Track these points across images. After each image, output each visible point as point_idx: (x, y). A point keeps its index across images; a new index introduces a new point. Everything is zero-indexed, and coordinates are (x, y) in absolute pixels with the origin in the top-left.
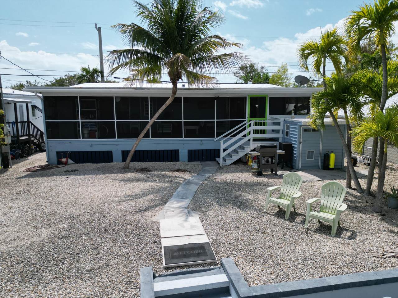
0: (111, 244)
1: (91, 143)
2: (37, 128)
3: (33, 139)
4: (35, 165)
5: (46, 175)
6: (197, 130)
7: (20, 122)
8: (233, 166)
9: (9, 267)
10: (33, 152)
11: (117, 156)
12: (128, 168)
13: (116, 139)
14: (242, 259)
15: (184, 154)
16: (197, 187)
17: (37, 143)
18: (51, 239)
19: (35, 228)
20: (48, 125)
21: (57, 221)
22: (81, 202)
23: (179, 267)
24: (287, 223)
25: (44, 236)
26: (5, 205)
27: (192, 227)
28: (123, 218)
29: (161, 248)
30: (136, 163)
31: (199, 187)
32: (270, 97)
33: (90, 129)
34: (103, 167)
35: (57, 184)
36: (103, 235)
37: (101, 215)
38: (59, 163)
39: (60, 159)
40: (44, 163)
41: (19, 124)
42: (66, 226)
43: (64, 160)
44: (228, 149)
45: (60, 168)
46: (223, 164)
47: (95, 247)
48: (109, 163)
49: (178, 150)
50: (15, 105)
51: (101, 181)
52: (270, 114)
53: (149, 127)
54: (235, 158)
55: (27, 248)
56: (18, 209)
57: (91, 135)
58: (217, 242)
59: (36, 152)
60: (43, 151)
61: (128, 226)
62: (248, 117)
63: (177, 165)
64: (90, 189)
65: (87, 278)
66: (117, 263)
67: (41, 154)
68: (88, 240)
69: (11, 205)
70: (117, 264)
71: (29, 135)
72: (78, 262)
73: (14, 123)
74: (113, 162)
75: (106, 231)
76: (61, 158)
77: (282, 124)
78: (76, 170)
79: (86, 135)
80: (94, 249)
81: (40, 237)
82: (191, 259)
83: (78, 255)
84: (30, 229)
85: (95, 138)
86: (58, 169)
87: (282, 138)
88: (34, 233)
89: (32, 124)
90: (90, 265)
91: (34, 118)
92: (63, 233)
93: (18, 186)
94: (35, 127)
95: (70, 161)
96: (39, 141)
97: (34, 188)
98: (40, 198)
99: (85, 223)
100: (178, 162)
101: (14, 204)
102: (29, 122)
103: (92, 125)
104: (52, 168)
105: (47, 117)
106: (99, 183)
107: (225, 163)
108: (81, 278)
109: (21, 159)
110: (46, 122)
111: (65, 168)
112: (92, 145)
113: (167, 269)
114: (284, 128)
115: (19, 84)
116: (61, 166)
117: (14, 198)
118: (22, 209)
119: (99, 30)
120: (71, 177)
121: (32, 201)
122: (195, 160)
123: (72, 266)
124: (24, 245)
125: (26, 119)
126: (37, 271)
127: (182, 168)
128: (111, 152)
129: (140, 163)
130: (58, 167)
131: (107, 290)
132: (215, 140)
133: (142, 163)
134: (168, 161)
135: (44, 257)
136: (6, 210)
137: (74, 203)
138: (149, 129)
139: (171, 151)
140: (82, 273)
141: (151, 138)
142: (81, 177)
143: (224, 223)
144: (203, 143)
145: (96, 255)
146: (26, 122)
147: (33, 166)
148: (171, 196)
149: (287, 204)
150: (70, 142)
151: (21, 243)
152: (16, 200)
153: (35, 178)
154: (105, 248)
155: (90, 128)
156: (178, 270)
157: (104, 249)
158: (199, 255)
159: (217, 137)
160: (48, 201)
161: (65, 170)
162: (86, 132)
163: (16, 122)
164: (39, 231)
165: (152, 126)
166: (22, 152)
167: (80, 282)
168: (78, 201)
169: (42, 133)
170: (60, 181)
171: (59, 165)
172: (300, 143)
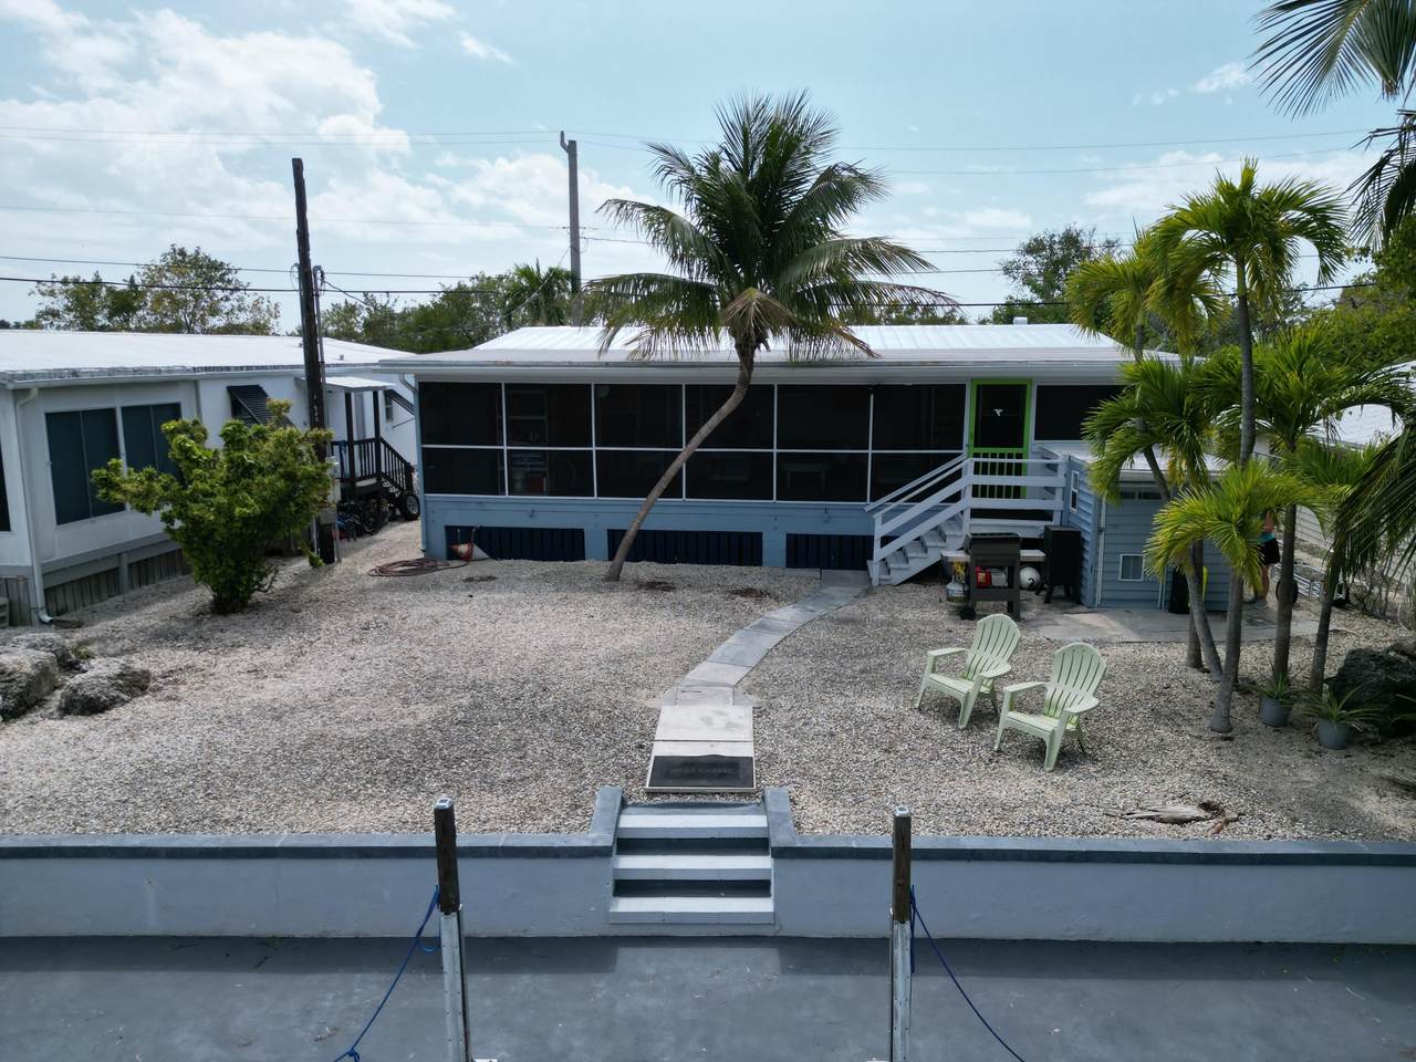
0: (551, 744)
1: (529, 508)
2: (397, 455)
3: (387, 484)
4: (396, 558)
5: (422, 588)
6: (823, 476)
7: (359, 442)
8: (908, 587)
9: (365, 762)
10: (386, 520)
11: (596, 542)
12: (617, 579)
13: (595, 497)
14: (809, 793)
15: (774, 546)
16: (777, 638)
17: (397, 496)
18: (437, 724)
19: (405, 701)
20: (426, 455)
21: (448, 691)
22: (498, 655)
23: (676, 794)
24: (958, 736)
25: (422, 717)
26: (340, 651)
27: (730, 726)
28: (583, 696)
29: (649, 758)
30: (644, 564)
31: (785, 638)
32: (1038, 387)
33: (528, 469)
34: (559, 573)
35: (448, 611)
36: (537, 725)
37: (540, 686)
38: (453, 555)
39: (455, 547)
40: (416, 554)
41: (356, 448)
42: (465, 702)
43: (463, 548)
44: (897, 537)
45: (454, 571)
46: (880, 580)
47: (519, 745)
48: (574, 560)
49: (759, 535)
50: (348, 397)
51: (548, 609)
52: (1037, 437)
53: (680, 462)
54: (918, 564)
55: (393, 736)
56: (368, 661)
57: (532, 487)
58: (771, 759)
59: (394, 519)
60: (410, 518)
61: (592, 713)
62: (967, 446)
63: (750, 576)
64: (520, 628)
65: (500, 792)
66: (557, 775)
67: (405, 525)
68: (508, 732)
69: (351, 652)
70: (557, 777)
71: (378, 474)
72: (486, 766)
73: (345, 443)
74: (584, 559)
75: (545, 717)
76: (458, 544)
77: (1062, 470)
78: (491, 578)
79: (519, 486)
80: (517, 749)
81: (415, 718)
82: (703, 782)
83: (486, 756)
84: (396, 705)
85: (541, 492)
86: (450, 571)
87: (1062, 512)
88: (405, 711)
89: (387, 445)
90: (508, 774)
91: (389, 425)
92: (460, 715)
93: (362, 610)
94: (394, 452)
95: (478, 552)
96: (401, 489)
97: (397, 617)
98: (411, 641)
99: (503, 699)
100: (755, 568)
101: (360, 651)
102: (378, 440)
103: (536, 459)
104: (434, 568)
105: (426, 434)
106: (543, 614)
107: (887, 577)
108: (491, 792)
109: (360, 540)
110: (423, 448)
111: (466, 571)
112: (533, 511)
113: (651, 794)
114: (1068, 482)
115: (343, 305)
116: (455, 563)
117: (357, 637)
118: (375, 661)
119: (571, 149)
120: (480, 596)
121: (394, 646)
122: (806, 565)
123: (476, 771)
124: (386, 730)
125: (370, 434)
126: (415, 774)
127: (759, 586)
128: (581, 532)
129: (654, 564)
130: (447, 567)
131: (533, 812)
132: (867, 509)
133: (661, 566)
134: (729, 562)
135: (425, 753)
136: (345, 663)
137: (483, 656)
138: (680, 471)
139: (741, 535)
140: (492, 785)
141: (687, 497)
142: (502, 597)
143: (805, 724)
144: (829, 517)
145: (521, 758)
146: (371, 440)
147: (391, 561)
148: (705, 657)
149: (965, 691)
150: (480, 503)
151: (382, 726)
152: (361, 643)
153: (397, 594)
154: (539, 750)
155: (531, 466)
156: (673, 799)
157: (536, 750)
158: (721, 776)
159: (873, 499)
160: (429, 649)
161: (466, 576)
162: (519, 476)
163: (350, 443)
164: (412, 707)
165: (689, 462)
166: (360, 521)
167: (487, 797)
168: (492, 653)
169: (409, 469)
170: (452, 603)
171: (450, 562)
172: (1100, 531)
